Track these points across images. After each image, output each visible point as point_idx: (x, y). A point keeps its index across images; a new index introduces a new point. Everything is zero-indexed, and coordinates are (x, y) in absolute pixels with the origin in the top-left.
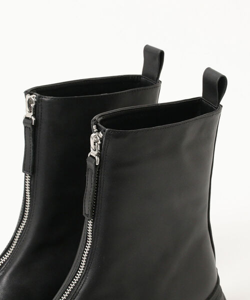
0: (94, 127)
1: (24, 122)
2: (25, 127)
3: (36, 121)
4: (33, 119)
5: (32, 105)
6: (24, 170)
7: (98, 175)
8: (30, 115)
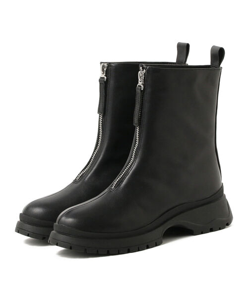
0: (141, 68)
1: (100, 81)
2: (100, 84)
3: (107, 79)
4: (105, 78)
5: (105, 69)
6: (99, 112)
7: (143, 98)
8: (103, 76)
